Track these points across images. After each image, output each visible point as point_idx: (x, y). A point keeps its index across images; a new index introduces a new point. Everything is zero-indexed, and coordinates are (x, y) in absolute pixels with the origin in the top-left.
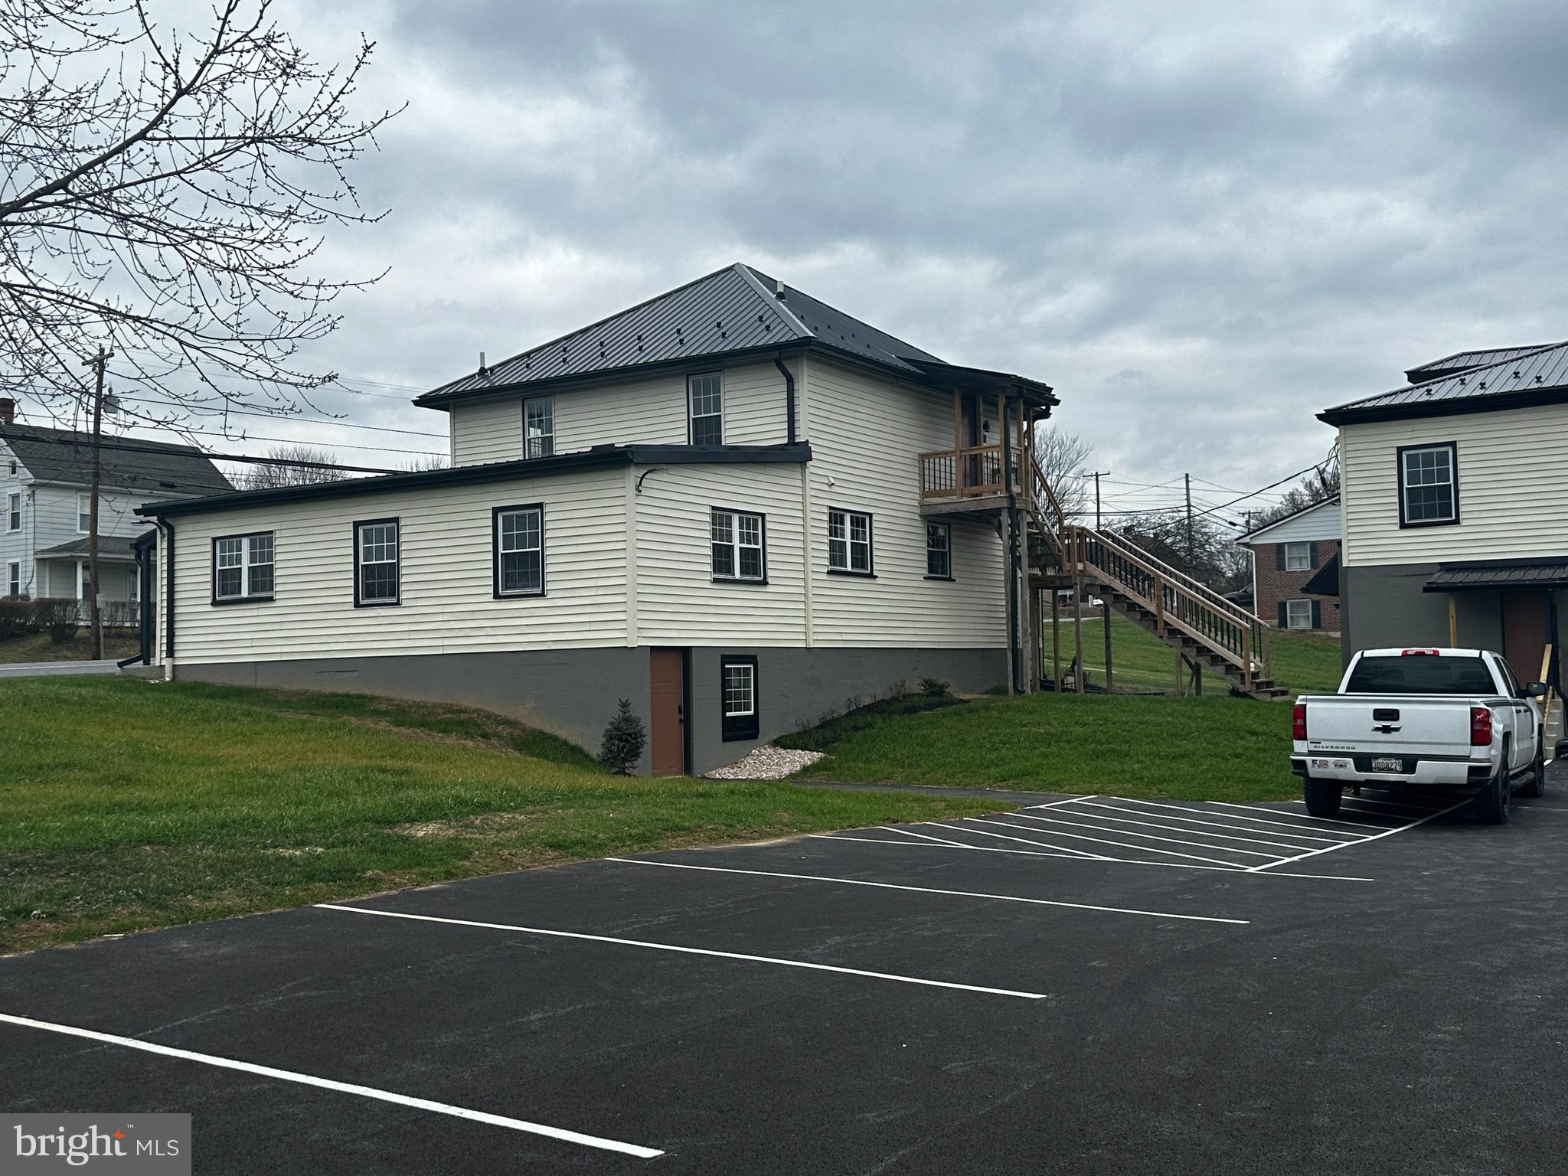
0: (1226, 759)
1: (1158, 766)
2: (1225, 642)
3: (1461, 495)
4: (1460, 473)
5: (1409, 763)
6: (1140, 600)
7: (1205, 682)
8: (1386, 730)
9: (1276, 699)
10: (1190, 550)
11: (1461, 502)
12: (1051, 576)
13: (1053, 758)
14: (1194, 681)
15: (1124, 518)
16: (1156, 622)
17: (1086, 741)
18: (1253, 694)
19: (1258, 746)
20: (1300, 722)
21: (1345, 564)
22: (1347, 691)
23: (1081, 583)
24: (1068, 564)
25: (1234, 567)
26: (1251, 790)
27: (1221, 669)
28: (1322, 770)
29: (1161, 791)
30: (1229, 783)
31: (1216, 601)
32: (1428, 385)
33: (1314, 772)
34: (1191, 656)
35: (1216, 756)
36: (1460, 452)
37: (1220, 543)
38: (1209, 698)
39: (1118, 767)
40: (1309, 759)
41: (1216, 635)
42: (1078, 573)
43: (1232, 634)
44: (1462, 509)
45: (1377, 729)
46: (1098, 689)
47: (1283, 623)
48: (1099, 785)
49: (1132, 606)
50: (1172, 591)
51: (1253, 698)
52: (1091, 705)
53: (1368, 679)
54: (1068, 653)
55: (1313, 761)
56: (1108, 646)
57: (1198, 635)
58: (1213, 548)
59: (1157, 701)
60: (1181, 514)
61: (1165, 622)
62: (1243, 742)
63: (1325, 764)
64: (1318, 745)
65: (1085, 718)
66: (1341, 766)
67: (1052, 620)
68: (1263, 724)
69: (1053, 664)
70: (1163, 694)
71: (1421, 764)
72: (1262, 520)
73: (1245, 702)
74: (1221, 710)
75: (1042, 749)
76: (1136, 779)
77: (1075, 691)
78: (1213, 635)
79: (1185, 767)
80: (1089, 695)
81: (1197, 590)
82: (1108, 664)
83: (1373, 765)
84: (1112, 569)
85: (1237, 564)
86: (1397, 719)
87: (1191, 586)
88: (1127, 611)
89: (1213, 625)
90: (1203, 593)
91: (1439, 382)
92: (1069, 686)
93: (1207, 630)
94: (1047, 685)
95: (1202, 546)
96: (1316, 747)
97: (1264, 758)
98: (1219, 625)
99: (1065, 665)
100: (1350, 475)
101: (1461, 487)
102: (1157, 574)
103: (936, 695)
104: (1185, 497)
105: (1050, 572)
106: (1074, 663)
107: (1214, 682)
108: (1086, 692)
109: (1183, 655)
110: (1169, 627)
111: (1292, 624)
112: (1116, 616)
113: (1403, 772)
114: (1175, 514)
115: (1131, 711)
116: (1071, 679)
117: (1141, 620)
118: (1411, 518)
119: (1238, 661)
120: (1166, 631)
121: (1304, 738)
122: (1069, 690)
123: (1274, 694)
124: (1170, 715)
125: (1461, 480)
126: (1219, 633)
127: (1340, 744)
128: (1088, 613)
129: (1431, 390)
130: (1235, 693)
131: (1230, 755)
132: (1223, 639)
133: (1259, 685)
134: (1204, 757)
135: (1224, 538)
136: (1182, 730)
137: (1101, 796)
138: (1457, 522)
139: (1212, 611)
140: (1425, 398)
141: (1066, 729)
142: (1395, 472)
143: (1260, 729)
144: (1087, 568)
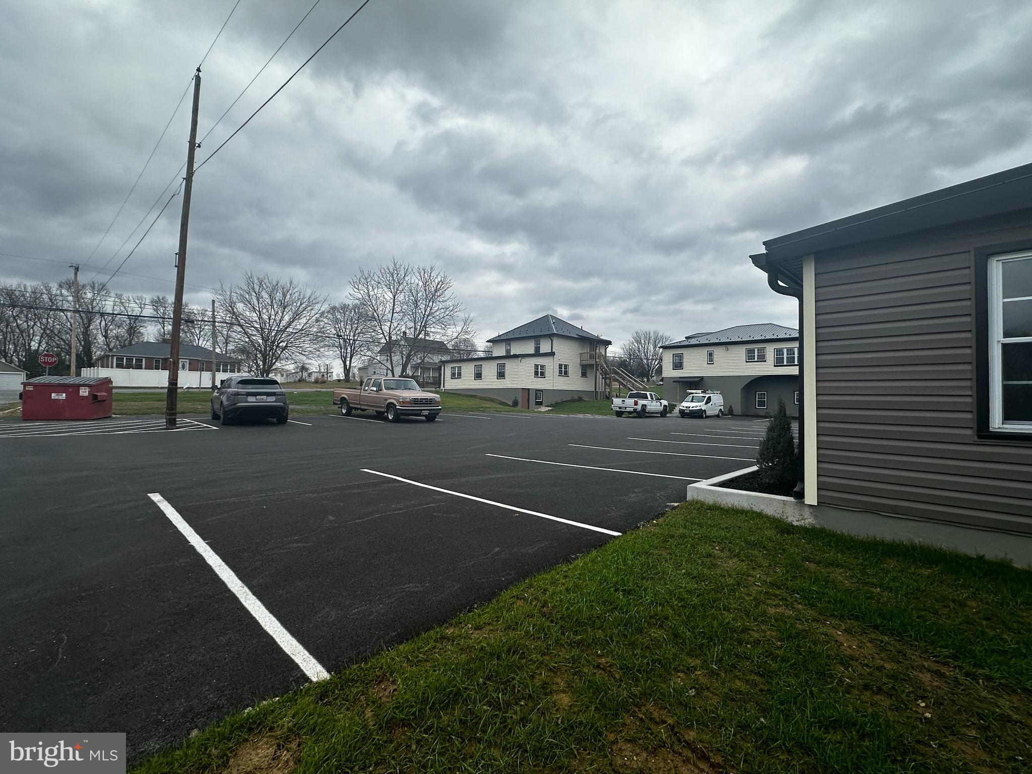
3: (684, 363)
4: (684, 359)
5: (626, 408)
30: (604, 411)
36: (686, 356)
100: (663, 359)
103: (580, 399)
138: (682, 369)
140: (685, 343)
142: (673, 359)
144: (614, 376)
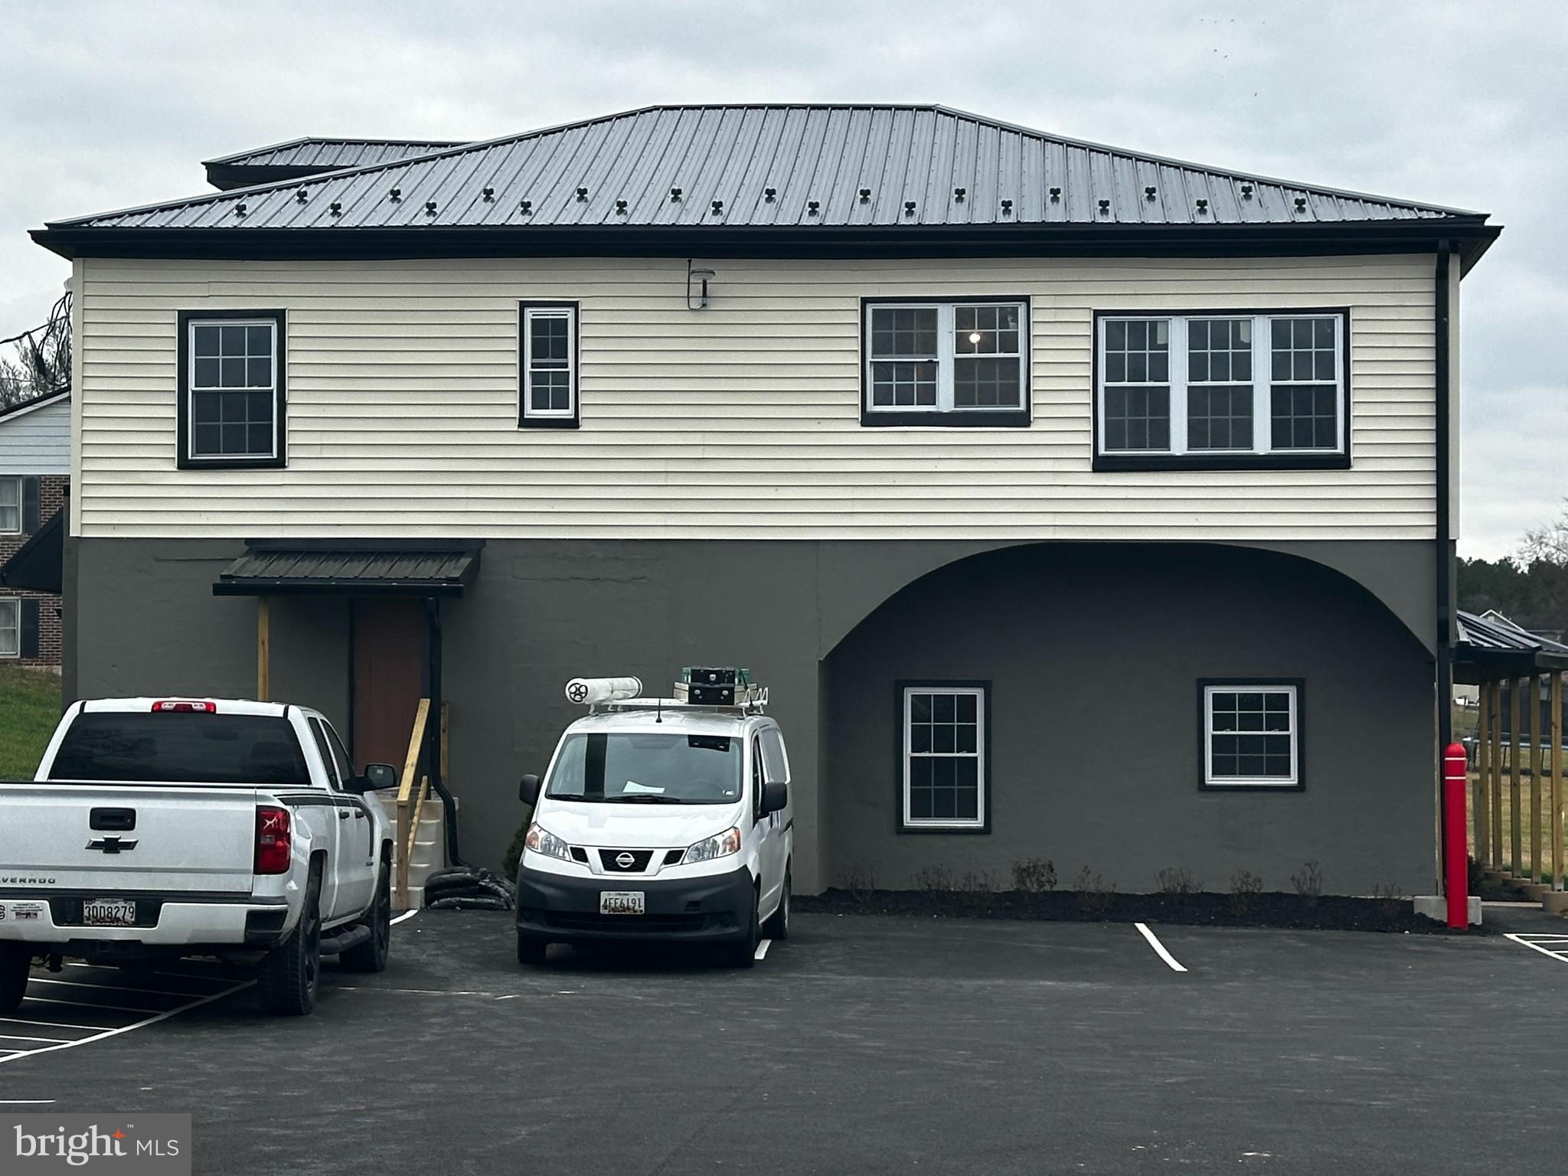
3: (290, 412)
4: (290, 372)
5: (147, 906)
11: (290, 426)
21: (74, 532)
22: (50, 776)
32: (239, 196)
36: (291, 332)
44: (290, 439)
53: (91, 755)
66: (29, 915)
71: (169, 910)
83: (86, 914)
86: (131, 827)
91: (260, 193)
100: (91, 357)
101: (290, 398)
113: (135, 924)
118: (198, 450)
125: (291, 385)
129: (244, 207)
138: (279, 464)
140: (232, 222)
142: (174, 359)
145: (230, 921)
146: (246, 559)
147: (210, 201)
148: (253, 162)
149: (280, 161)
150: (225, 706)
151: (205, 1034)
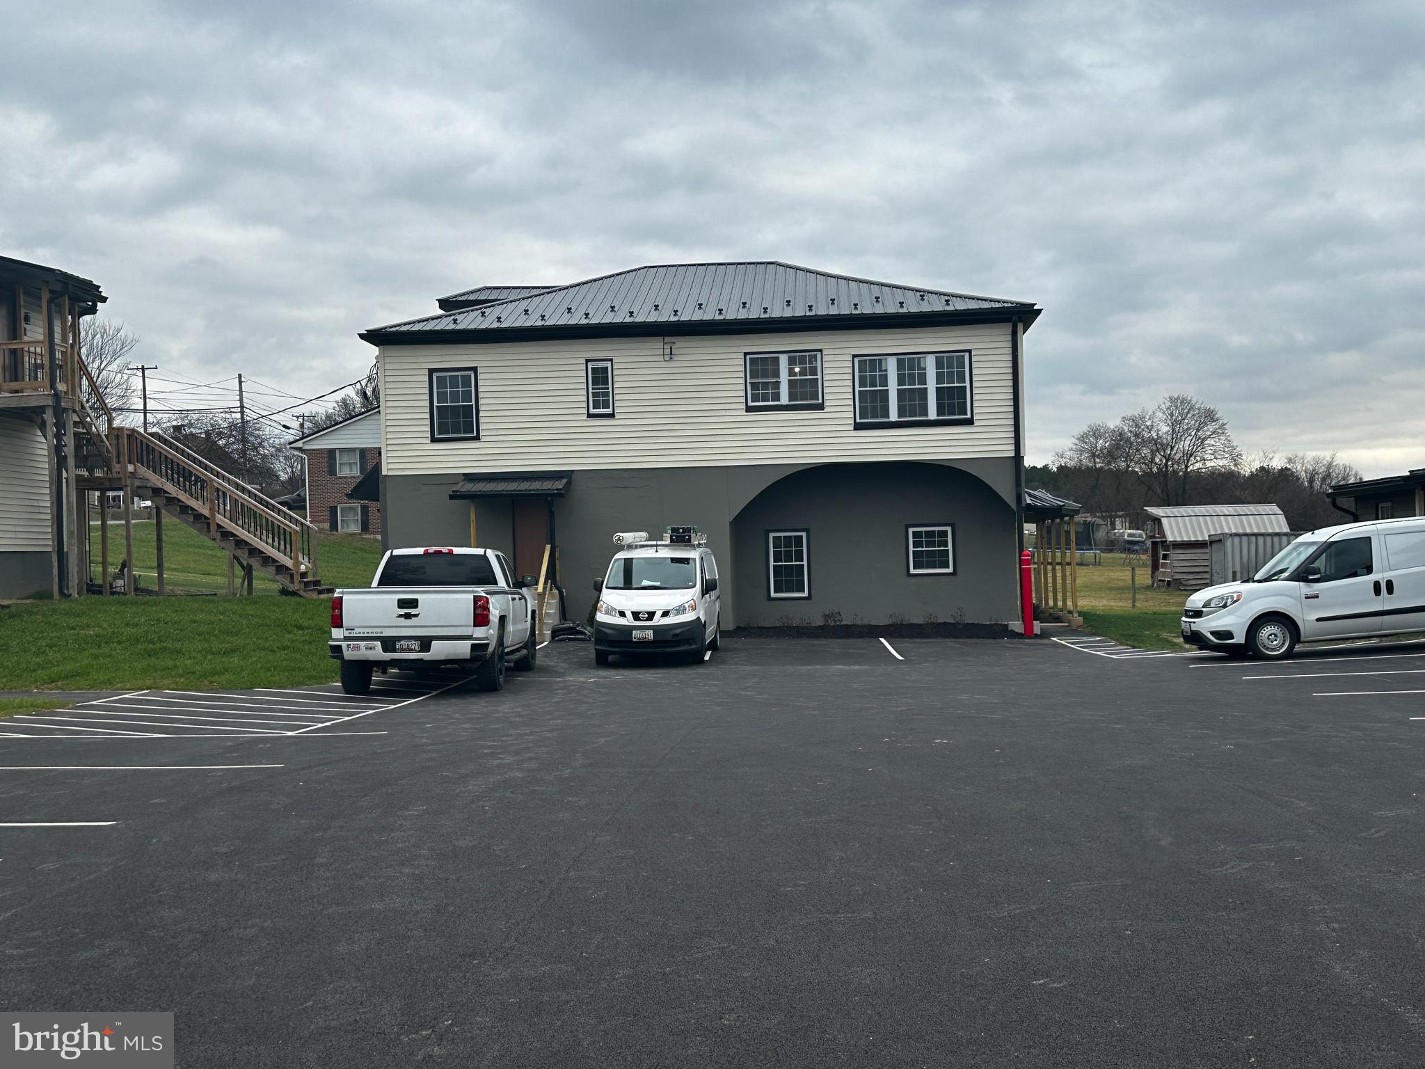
0: (275, 652)
1: (210, 660)
2: (276, 544)
3: (481, 414)
4: (481, 395)
5: (425, 643)
6: (192, 503)
7: (256, 584)
8: (408, 616)
9: (322, 596)
10: (243, 453)
11: (481, 420)
12: (98, 477)
13: (104, 659)
14: (246, 583)
15: (174, 417)
16: (208, 524)
17: (138, 641)
18: (301, 593)
19: (303, 638)
20: (337, 611)
21: (384, 473)
22: (378, 585)
23: (132, 486)
24: (118, 466)
25: (289, 470)
26: (295, 676)
27: (272, 569)
28: (355, 652)
29: (211, 683)
30: (276, 672)
31: (267, 505)
32: (454, 315)
33: (348, 654)
34: (242, 558)
35: (264, 649)
37: (273, 447)
38: (259, 597)
39: (170, 663)
40: (344, 644)
41: (267, 537)
42: (128, 475)
43: (282, 537)
44: (481, 427)
45: (400, 616)
46: (149, 592)
47: (334, 526)
48: (152, 681)
49: (185, 509)
50: (224, 494)
51: (301, 596)
52: (142, 607)
53: (397, 574)
54: (116, 558)
55: (348, 645)
56: (159, 549)
57: (250, 538)
58: (266, 451)
59: (209, 601)
60: (234, 415)
61: (218, 524)
62: (290, 636)
63: (357, 648)
64: (352, 631)
65: (136, 620)
66: (371, 648)
67: (100, 523)
68: (309, 619)
69: (101, 569)
70: (215, 594)
71: (435, 645)
72: (316, 424)
73: (293, 599)
74: (271, 607)
75: (93, 651)
76: (188, 673)
77: (125, 594)
78: (264, 537)
79: (235, 660)
80: (140, 597)
81: (250, 493)
82: (160, 567)
83: (397, 647)
84: (164, 471)
85: (292, 467)
86: (416, 607)
87: (244, 490)
88: (179, 514)
89: (264, 528)
90: (255, 497)
91: (463, 313)
92: (118, 589)
93: (258, 533)
94: (93, 589)
95: (255, 449)
96: (350, 633)
97: (310, 649)
98: (270, 528)
99: (112, 570)
100: (388, 392)
101: (481, 408)
102: (210, 478)
104: (238, 398)
105: (98, 473)
106: (124, 565)
107: (265, 582)
108: (136, 595)
109: (235, 557)
110: (222, 530)
111: (343, 527)
112: (168, 519)
113: (419, 652)
114: (228, 416)
115: (182, 611)
116: (120, 582)
117: (193, 523)
118: (440, 433)
119: (288, 562)
120: (219, 534)
121: (341, 626)
122: (119, 593)
123: (320, 592)
124: (222, 614)
125: (481, 402)
126: (270, 536)
127: (370, 630)
128: (137, 515)
129: (457, 320)
130: (284, 592)
131: (278, 648)
132: (273, 541)
133: (307, 584)
134: (254, 650)
135: (277, 441)
136: (234, 627)
137: (153, 690)
138: (477, 438)
139: (264, 515)
140: (451, 326)
141: (116, 630)
142: (427, 391)
143: (306, 624)
144: (138, 470)
145: (462, 649)
146: (463, 483)
147: (440, 317)
148: (460, 299)
149: (472, 297)
150: (457, 551)
151: (454, 701)
